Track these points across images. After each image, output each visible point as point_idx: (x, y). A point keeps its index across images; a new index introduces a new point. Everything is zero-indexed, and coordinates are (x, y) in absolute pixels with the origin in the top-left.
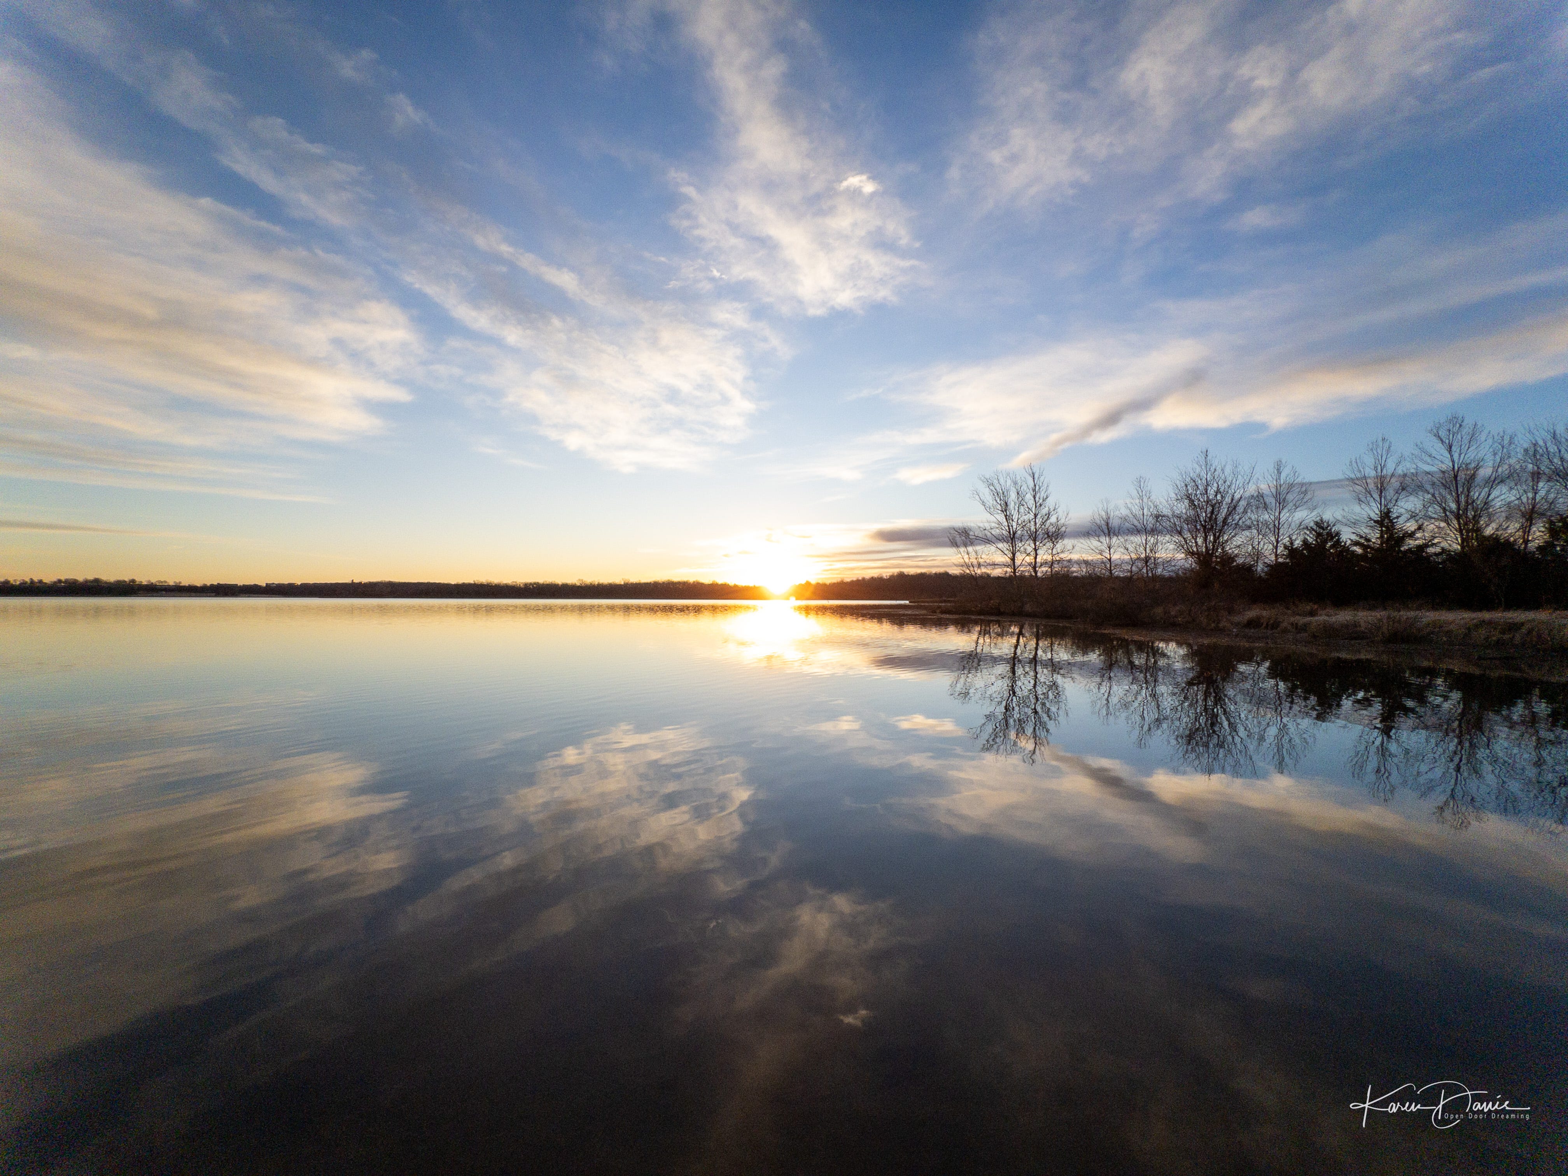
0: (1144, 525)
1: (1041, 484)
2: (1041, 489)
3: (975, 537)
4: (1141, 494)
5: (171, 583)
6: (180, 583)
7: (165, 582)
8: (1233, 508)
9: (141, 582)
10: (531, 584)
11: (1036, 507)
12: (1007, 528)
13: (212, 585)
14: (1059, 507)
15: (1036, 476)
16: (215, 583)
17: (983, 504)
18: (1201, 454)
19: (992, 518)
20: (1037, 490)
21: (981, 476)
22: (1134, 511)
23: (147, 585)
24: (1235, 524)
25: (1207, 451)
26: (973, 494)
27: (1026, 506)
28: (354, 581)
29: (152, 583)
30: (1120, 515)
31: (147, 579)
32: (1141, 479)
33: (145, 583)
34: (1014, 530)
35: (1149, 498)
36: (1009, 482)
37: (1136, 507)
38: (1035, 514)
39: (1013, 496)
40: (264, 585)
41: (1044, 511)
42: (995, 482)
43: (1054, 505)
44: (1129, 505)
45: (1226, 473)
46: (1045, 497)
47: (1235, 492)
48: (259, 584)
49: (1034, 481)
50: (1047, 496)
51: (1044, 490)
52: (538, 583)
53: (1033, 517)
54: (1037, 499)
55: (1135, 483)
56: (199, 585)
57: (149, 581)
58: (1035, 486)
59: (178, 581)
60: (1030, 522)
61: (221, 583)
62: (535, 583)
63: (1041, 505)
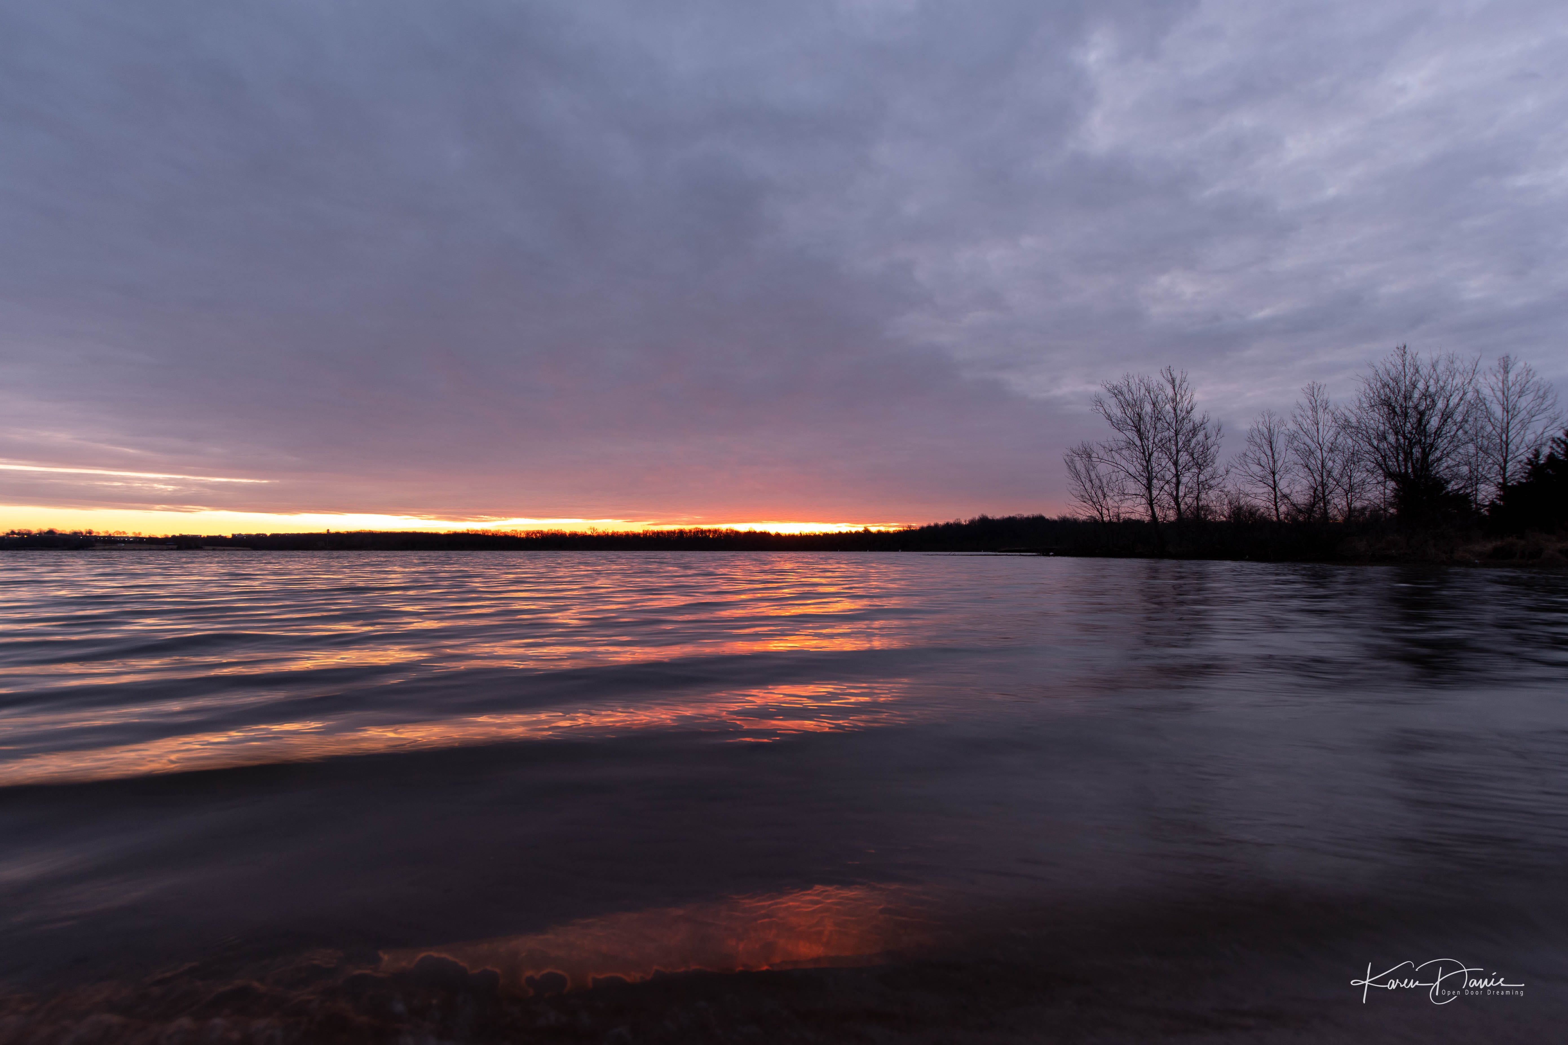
0: (1319, 444)
1: (1183, 393)
2: (1184, 399)
3: (1099, 460)
4: (1314, 404)
5: (130, 534)
6: (140, 534)
7: (124, 533)
8: (1446, 416)
9: (99, 533)
10: (533, 533)
11: (1177, 422)
12: (1141, 448)
13: (174, 537)
14: (1208, 420)
15: (1177, 382)
16: (177, 534)
17: (1109, 418)
18: (1396, 350)
19: (1120, 436)
20: (1178, 400)
21: (1105, 383)
22: (1306, 426)
23: (104, 537)
24: (1451, 436)
25: (1405, 347)
26: (1097, 405)
27: (1164, 421)
28: (330, 531)
29: (110, 535)
30: (1287, 432)
31: (105, 530)
32: (1315, 386)
33: (102, 534)
34: (1150, 451)
35: (1326, 408)
36: (1143, 390)
37: (1308, 421)
38: (1176, 431)
39: (1148, 408)
40: (230, 536)
41: (1188, 426)
42: (1125, 390)
43: (1202, 417)
44: (1299, 419)
45: (1438, 371)
46: (1189, 409)
47: (1451, 395)
48: (224, 535)
49: (1174, 390)
50: (1192, 407)
51: (1188, 400)
52: (542, 531)
53: (1173, 434)
54: (1178, 412)
55: (1306, 390)
56: (160, 537)
57: (107, 532)
58: (1176, 394)
59: (137, 532)
60: (1170, 440)
61: (183, 534)
62: (538, 532)
63: (1183, 419)
